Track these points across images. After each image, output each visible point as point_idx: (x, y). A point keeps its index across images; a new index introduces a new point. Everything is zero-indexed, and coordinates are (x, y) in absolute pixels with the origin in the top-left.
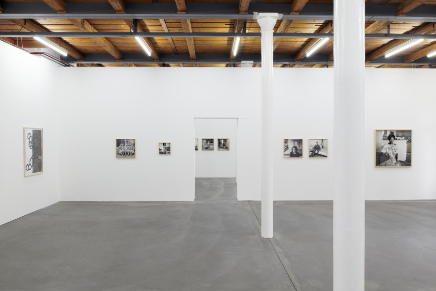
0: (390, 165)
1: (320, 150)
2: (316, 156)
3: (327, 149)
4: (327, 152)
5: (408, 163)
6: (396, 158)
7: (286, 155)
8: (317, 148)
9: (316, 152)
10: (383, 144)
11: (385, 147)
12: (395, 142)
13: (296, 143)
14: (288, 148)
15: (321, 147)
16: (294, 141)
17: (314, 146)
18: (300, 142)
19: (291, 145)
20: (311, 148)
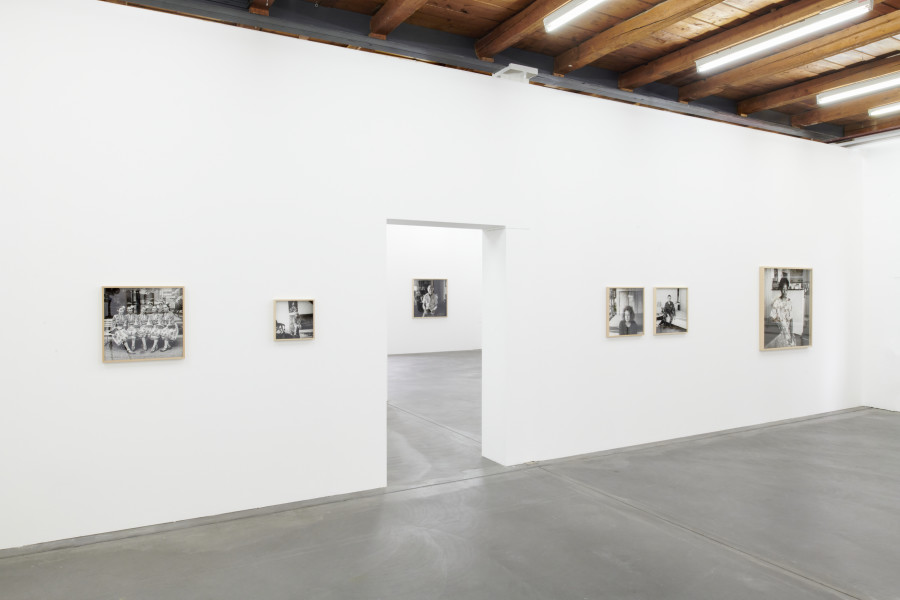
0: (783, 345)
1: (674, 314)
2: (668, 330)
3: (686, 312)
4: (686, 320)
5: (804, 339)
6: (791, 328)
7: (613, 329)
8: (669, 309)
9: (668, 320)
10: (772, 300)
11: (775, 306)
12: (789, 294)
13: (631, 297)
14: (615, 310)
15: (676, 307)
16: (628, 292)
17: (663, 306)
18: (637, 294)
19: (621, 303)
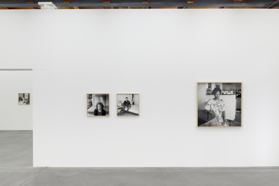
0: (216, 125)
1: (130, 107)
2: (126, 114)
3: (138, 105)
4: (139, 110)
5: (237, 122)
6: (223, 117)
7: (90, 113)
9: (126, 109)
10: (207, 100)
11: (209, 103)
12: (221, 97)
13: (101, 98)
14: (92, 104)
15: (131, 103)
16: (98, 96)
17: (123, 102)
18: (105, 97)
19: (95, 101)
20: (120, 105)
